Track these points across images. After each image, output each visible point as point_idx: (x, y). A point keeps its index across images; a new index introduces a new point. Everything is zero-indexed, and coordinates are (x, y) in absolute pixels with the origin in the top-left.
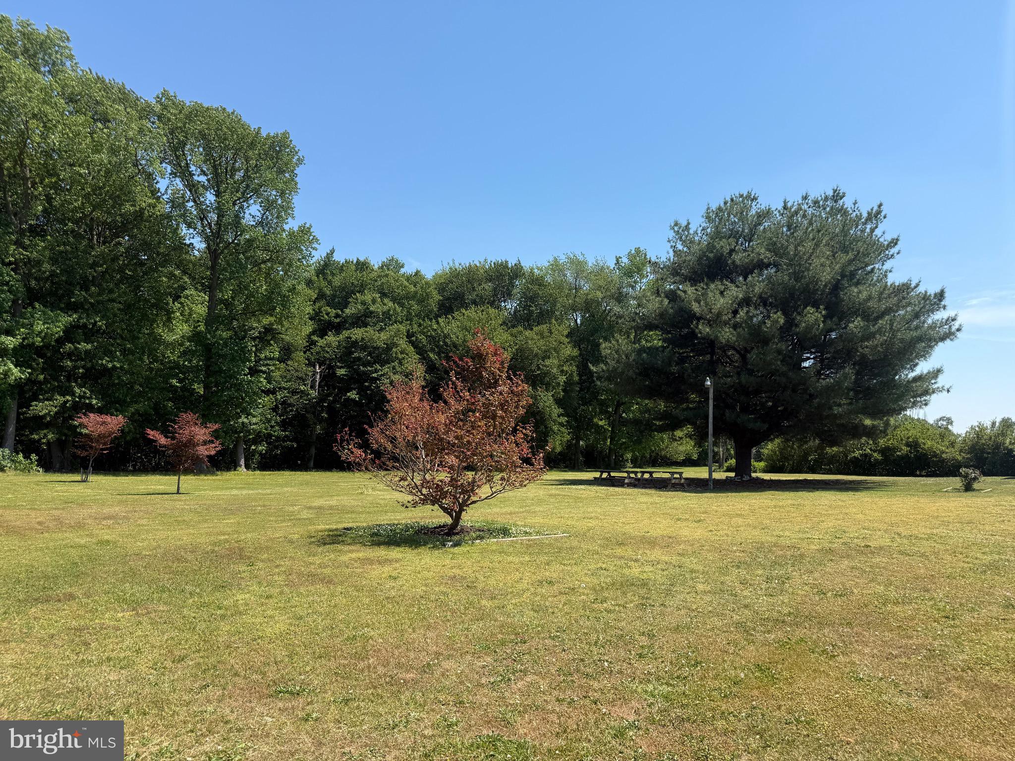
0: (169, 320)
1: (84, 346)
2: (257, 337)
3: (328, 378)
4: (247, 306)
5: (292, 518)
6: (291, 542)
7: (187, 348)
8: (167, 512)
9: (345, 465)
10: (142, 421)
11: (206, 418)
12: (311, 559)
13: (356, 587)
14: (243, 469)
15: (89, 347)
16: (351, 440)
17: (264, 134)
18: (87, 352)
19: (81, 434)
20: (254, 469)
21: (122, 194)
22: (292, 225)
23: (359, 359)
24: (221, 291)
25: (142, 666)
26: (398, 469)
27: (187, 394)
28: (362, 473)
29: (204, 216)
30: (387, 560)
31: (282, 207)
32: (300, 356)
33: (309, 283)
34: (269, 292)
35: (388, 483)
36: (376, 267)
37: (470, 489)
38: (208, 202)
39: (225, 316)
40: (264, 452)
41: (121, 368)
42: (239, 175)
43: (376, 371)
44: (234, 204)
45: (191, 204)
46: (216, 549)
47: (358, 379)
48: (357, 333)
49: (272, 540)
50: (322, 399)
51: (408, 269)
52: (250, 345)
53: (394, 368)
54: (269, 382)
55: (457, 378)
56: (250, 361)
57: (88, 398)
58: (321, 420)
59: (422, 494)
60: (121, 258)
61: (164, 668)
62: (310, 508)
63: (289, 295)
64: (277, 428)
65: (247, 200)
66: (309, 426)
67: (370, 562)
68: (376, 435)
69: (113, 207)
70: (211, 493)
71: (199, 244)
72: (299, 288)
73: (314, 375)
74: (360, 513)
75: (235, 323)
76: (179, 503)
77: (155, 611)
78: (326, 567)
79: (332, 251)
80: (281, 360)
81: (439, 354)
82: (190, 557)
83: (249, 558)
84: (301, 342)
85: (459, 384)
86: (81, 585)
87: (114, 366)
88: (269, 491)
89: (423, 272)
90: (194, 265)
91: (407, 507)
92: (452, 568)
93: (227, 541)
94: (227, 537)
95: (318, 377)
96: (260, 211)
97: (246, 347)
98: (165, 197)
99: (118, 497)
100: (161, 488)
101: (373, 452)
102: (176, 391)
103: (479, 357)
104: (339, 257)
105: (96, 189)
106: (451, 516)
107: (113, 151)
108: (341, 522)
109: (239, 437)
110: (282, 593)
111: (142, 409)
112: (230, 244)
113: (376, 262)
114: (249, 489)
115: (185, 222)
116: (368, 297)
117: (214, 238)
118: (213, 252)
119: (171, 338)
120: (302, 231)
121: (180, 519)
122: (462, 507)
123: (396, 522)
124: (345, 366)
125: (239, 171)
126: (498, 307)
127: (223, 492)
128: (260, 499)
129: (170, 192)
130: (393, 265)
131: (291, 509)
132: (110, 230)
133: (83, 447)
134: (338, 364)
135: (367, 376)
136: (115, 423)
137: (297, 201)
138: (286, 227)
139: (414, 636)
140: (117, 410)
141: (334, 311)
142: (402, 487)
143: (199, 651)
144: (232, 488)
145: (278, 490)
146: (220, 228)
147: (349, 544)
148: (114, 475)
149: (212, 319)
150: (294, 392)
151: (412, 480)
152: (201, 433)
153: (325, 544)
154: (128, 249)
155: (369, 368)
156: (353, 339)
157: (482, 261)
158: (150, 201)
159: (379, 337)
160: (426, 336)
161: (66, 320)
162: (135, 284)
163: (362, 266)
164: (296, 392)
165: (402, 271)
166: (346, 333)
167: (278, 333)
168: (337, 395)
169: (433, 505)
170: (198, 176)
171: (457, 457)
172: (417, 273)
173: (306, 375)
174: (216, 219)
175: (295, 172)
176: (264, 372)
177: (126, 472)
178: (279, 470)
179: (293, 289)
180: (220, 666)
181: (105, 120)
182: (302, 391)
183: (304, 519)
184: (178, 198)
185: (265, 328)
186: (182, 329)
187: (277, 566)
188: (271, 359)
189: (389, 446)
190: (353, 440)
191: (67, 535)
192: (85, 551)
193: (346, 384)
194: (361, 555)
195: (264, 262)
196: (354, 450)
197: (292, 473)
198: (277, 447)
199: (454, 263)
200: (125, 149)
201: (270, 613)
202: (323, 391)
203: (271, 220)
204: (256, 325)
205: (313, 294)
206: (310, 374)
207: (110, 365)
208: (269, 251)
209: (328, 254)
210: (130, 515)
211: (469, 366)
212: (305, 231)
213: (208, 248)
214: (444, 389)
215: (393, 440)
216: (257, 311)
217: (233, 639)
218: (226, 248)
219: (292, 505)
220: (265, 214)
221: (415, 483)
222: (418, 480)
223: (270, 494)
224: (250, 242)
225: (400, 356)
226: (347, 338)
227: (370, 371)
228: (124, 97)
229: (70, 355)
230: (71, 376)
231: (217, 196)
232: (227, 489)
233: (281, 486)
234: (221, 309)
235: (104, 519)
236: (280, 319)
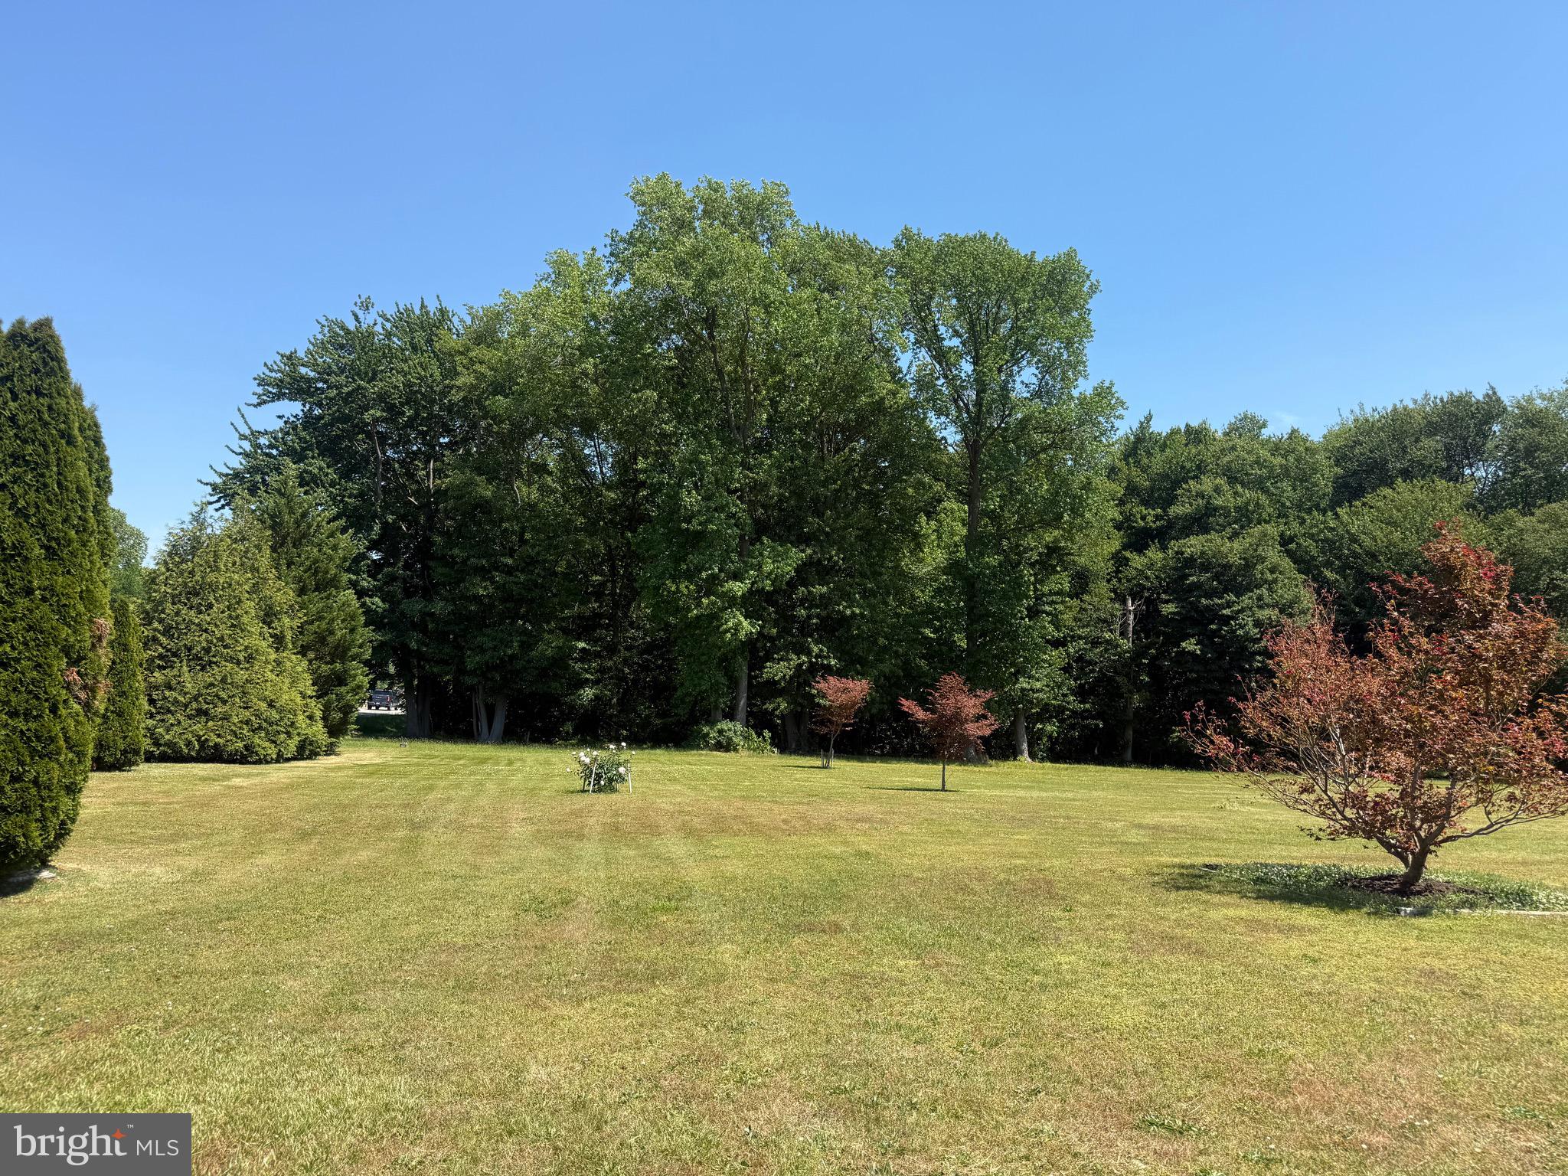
0: (919, 547)
1: (820, 589)
2: (1037, 561)
3: (1148, 620)
4: (1021, 518)
5: (1115, 840)
6: (1122, 879)
7: (943, 584)
8: (935, 817)
9: (1202, 761)
10: (889, 688)
11: (974, 683)
12: (1161, 911)
13: (1247, 966)
14: (1025, 758)
15: (824, 589)
16: (1209, 721)
17: (1039, 258)
18: (822, 596)
19: (818, 705)
20: (1042, 760)
21: (855, 385)
22: (1084, 387)
23: (1197, 586)
24: (985, 500)
25: (945, 1041)
26: (1296, 773)
27: (944, 649)
28: (1230, 775)
29: (959, 396)
30: (1292, 928)
31: (1069, 363)
32: (1102, 588)
33: (1112, 472)
34: (1052, 494)
35: (1280, 795)
36: (1219, 435)
37: (1441, 814)
38: (963, 375)
39: (991, 534)
40: (1055, 734)
41: (862, 615)
42: (1004, 328)
43: (1229, 605)
44: (1000, 370)
45: (942, 381)
46: (1012, 879)
47: (1197, 620)
48: (1193, 545)
49: (1094, 873)
50: (1139, 653)
51: (1276, 429)
52: (1028, 575)
53: (1260, 598)
54: (1058, 628)
55: (1400, 613)
56: (1028, 597)
57: (826, 657)
58: (1140, 687)
59: (1345, 818)
60: (857, 469)
61: (972, 1052)
62: (1139, 826)
63: (1082, 495)
64: (1072, 698)
65: (1017, 362)
66: (1121, 696)
67: (1265, 927)
68: (1252, 715)
69: (845, 401)
70: (988, 793)
71: (952, 436)
72: (1097, 481)
73: (1125, 614)
74: (1225, 841)
75: (1005, 542)
76: (949, 804)
77: (947, 964)
78: (1189, 926)
79: (1149, 418)
80: (1075, 594)
81: (1341, 571)
82: (977, 887)
83: (1064, 898)
84: (1103, 567)
85: (1406, 624)
86: (846, 912)
87: (853, 612)
88: (1070, 795)
89: (1303, 432)
90: (949, 467)
91: (1318, 839)
92: (1423, 955)
93: (1025, 868)
94: (1024, 862)
95: (1132, 617)
96: (1036, 376)
97: (1022, 577)
98: (907, 377)
99: (868, 790)
100: (920, 781)
101: (1249, 742)
102: (931, 645)
103: (1447, 573)
104: (1160, 427)
105: (825, 382)
106: (1405, 860)
107: (844, 327)
108: (1197, 854)
109: (1018, 709)
110: (1125, 960)
111: (887, 670)
112: (995, 430)
113: (1218, 426)
114: (1041, 790)
115: (934, 408)
116: (1207, 484)
117: (973, 424)
118: (972, 446)
119: (923, 570)
120: (1099, 395)
121: (952, 828)
122: (1428, 845)
123: (1295, 862)
124: (1175, 599)
125: (1005, 321)
126: (1456, 478)
127: (1005, 792)
128: (1061, 806)
129: (914, 369)
130: (1248, 427)
131: (1110, 825)
132: (843, 433)
133: (822, 723)
134: (1163, 596)
135: (1213, 614)
136: (858, 689)
137: (1091, 351)
138: (1075, 393)
139: (1372, 1068)
140: (858, 673)
141: (1152, 513)
142: (1305, 803)
143: (1016, 1035)
144: (1016, 787)
145: (1082, 793)
146: (980, 411)
147: (1219, 892)
148: (860, 760)
149: (975, 541)
150: (1095, 643)
151: (1325, 792)
152: (971, 705)
153: (1178, 888)
154: (864, 455)
155: (1217, 601)
156: (1186, 555)
157: (1419, 397)
158: (890, 386)
159: (1231, 549)
160: (1317, 542)
161: (797, 556)
162: (874, 501)
163: (1196, 435)
164: (1097, 643)
165: (1265, 433)
166: (1174, 545)
167: (1067, 554)
168: (1163, 644)
169: (1369, 838)
170: (950, 339)
171: (1408, 754)
172: (1294, 432)
173: (1112, 615)
174: (974, 397)
175: (1087, 307)
176: (1048, 614)
177: (873, 757)
178: (1078, 761)
179: (1087, 486)
180: (1051, 1064)
181: (832, 288)
182: (1107, 642)
183: (1135, 844)
184: (925, 376)
185: (1047, 547)
186: (933, 558)
187: (1109, 917)
188: (1057, 593)
189: (1277, 733)
190: (1213, 722)
191: (817, 839)
192: (843, 865)
193: (1180, 627)
194: (1243, 913)
195: (1044, 449)
196: (1215, 738)
197: (1098, 768)
198: (1072, 727)
199: (1362, 409)
200: (858, 321)
201: (1112, 990)
202: (1139, 638)
203: (1053, 386)
204: (1034, 543)
205: (1119, 488)
206: (1119, 613)
207: (848, 612)
208: (1050, 432)
209: (1141, 423)
210: (888, 818)
211: (1426, 591)
212: (1104, 393)
213: (965, 440)
214: (1377, 633)
215: (1284, 721)
216: (1036, 523)
217: (1063, 1024)
218: (989, 437)
219: (1112, 820)
220: (1044, 377)
221: (1330, 799)
222: (1335, 792)
223: (1074, 800)
224: (1023, 423)
225: (1269, 576)
226: (1177, 553)
227: (1218, 605)
228: (854, 251)
229: (803, 601)
230: (805, 629)
231: (975, 363)
232: (1009, 787)
233: (1088, 788)
234: (986, 526)
235: (858, 821)
236: (1069, 532)
